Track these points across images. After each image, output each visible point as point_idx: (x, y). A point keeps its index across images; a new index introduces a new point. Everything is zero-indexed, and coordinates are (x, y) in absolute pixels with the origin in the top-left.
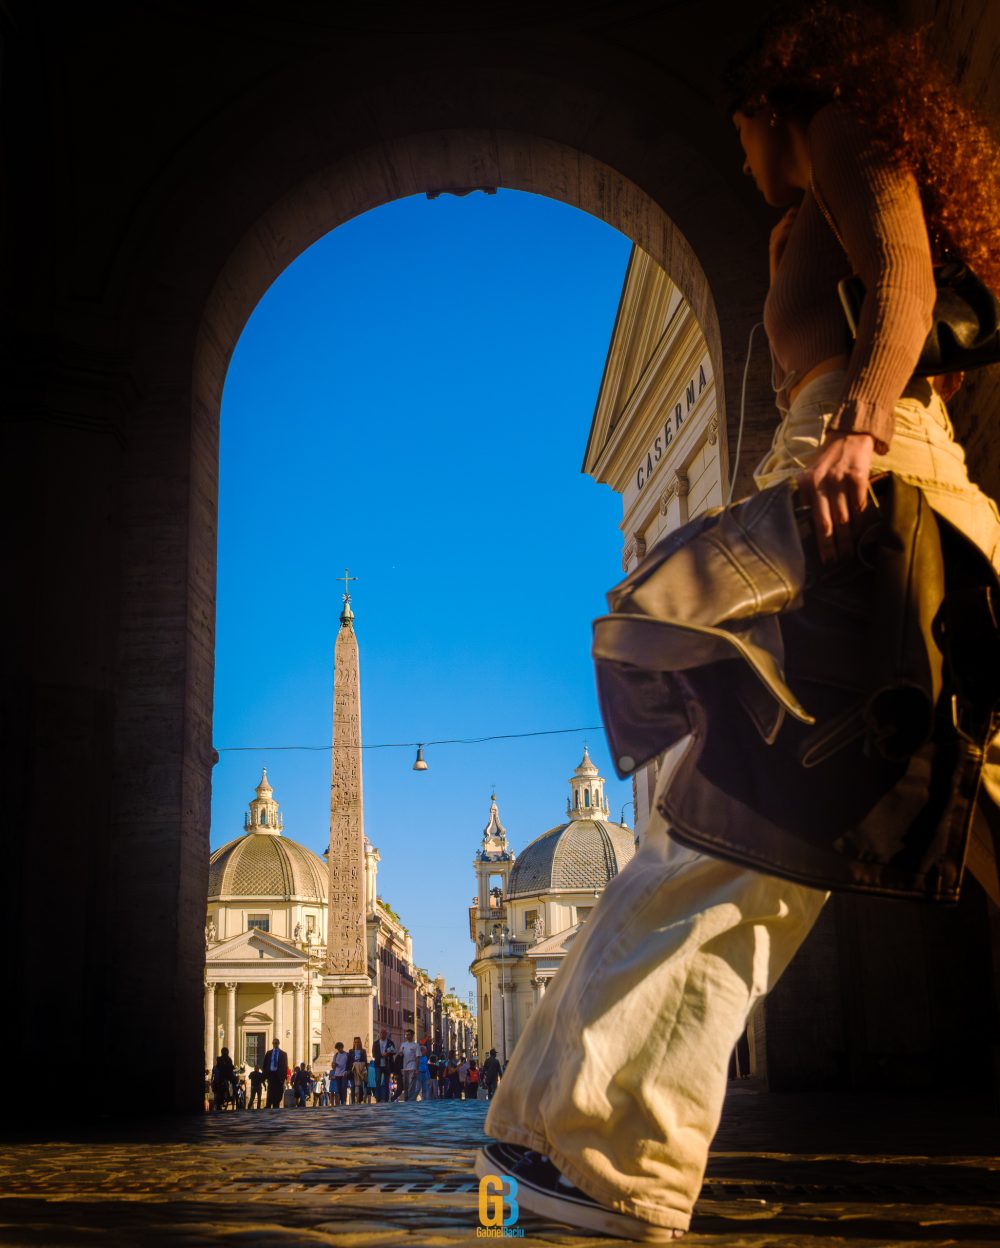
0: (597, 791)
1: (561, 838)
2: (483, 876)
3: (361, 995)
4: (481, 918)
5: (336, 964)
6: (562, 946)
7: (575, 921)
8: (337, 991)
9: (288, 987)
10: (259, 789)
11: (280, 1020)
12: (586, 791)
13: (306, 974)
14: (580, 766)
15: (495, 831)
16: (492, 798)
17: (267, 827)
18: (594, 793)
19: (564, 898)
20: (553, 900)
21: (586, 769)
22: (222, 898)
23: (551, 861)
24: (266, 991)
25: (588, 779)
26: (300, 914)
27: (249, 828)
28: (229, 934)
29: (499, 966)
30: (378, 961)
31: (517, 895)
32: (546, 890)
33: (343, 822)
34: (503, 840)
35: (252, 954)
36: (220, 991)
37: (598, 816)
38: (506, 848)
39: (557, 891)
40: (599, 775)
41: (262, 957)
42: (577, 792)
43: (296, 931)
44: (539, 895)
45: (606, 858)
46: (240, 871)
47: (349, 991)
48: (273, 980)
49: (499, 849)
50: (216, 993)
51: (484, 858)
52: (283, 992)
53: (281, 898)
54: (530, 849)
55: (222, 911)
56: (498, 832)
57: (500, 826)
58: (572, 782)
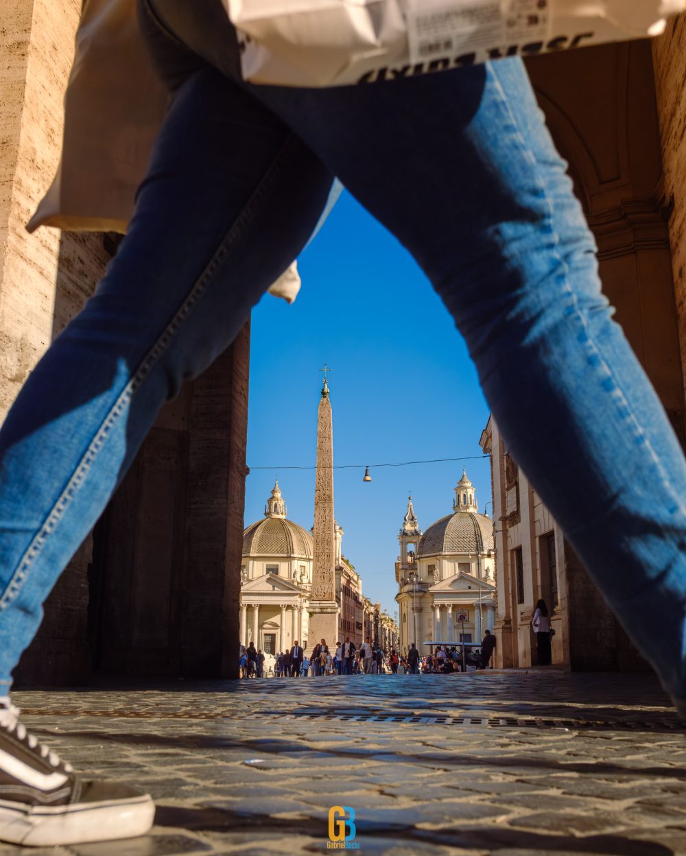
0: (471, 495)
1: (450, 522)
2: (404, 544)
3: (332, 613)
4: (402, 569)
5: (317, 594)
6: (450, 586)
7: (457, 571)
8: (317, 610)
9: (289, 607)
10: (273, 492)
11: (284, 626)
12: (465, 495)
13: (299, 600)
14: (461, 481)
15: (411, 518)
16: (409, 499)
17: (278, 514)
18: (469, 496)
19: (451, 558)
20: (444, 558)
21: (465, 482)
22: (251, 555)
23: (443, 536)
24: (276, 609)
25: (466, 488)
26: (296, 565)
27: (267, 514)
28: (255, 576)
29: (412, 597)
30: (341, 593)
31: (423, 556)
32: (440, 553)
33: (322, 511)
34: (415, 523)
35: (268, 587)
36: (249, 609)
37: (471, 510)
38: (417, 528)
39: (446, 553)
40: (472, 486)
41: (274, 589)
42: (459, 496)
43: (294, 575)
44: (436, 556)
45: (475, 534)
46: (262, 539)
47: (325, 610)
48: (281, 603)
49: (413, 528)
50: (247, 610)
51: (404, 534)
52: (286, 610)
53: (285, 555)
54: (431, 528)
55: (251, 562)
56: (413, 519)
57: (414, 515)
58: (456, 489)
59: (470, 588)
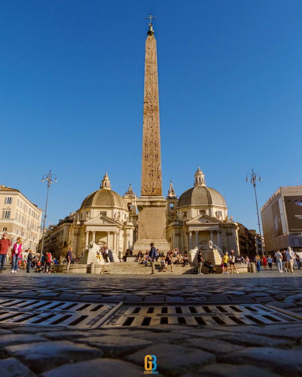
0: (203, 178)
1: (194, 190)
2: (169, 204)
3: (161, 206)
4: (168, 216)
5: (147, 190)
6: (198, 220)
7: (200, 214)
8: (147, 204)
9: (112, 233)
10: (105, 177)
11: (109, 243)
12: (200, 178)
13: (118, 229)
14: (198, 171)
16: (171, 182)
17: (107, 187)
18: (202, 178)
19: (196, 207)
20: (192, 208)
21: (199, 172)
22: (92, 206)
23: (191, 197)
24: (105, 234)
25: (200, 174)
26: (115, 211)
27: (101, 188)
28: (94, 217)
29: (175, 228)
31: (180, 207)
32: (190, 205)
34: (174, 193)
35: (101, 222)
36: (91, 234)
37: (203, 185)
38: (175, 195)
39: (193, 205)
40: (203, 174)
41: (104, 223)
42: (197, 178)
43: (115, 215)
44: (188, 207)
45: (208, 196)
46: (98, 198)
47: (154, 204)
48: (107, 231)
49: (173, 196)
50: (89, 234)
51: (169, 198)
52: (110, 234)
53: (110, 206)
54: (184, 194)
55: (92, 210)
56: (173, 191)
57: (173, 189)
58: (195, 175)
59: (207, 222)
